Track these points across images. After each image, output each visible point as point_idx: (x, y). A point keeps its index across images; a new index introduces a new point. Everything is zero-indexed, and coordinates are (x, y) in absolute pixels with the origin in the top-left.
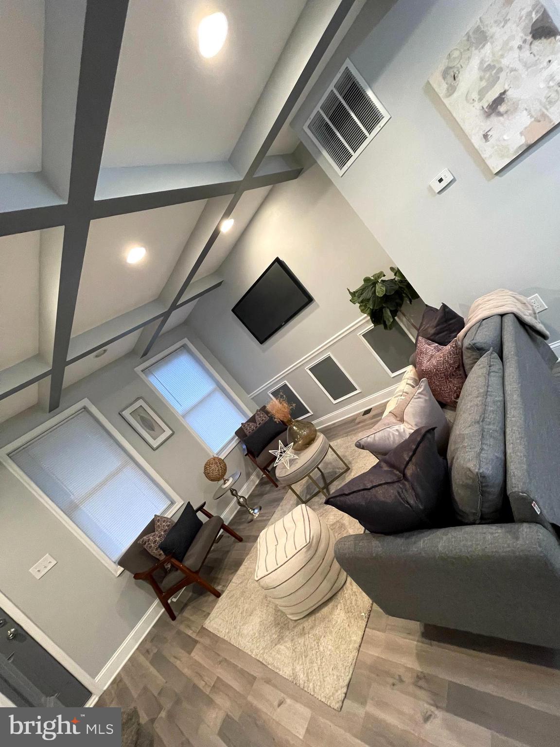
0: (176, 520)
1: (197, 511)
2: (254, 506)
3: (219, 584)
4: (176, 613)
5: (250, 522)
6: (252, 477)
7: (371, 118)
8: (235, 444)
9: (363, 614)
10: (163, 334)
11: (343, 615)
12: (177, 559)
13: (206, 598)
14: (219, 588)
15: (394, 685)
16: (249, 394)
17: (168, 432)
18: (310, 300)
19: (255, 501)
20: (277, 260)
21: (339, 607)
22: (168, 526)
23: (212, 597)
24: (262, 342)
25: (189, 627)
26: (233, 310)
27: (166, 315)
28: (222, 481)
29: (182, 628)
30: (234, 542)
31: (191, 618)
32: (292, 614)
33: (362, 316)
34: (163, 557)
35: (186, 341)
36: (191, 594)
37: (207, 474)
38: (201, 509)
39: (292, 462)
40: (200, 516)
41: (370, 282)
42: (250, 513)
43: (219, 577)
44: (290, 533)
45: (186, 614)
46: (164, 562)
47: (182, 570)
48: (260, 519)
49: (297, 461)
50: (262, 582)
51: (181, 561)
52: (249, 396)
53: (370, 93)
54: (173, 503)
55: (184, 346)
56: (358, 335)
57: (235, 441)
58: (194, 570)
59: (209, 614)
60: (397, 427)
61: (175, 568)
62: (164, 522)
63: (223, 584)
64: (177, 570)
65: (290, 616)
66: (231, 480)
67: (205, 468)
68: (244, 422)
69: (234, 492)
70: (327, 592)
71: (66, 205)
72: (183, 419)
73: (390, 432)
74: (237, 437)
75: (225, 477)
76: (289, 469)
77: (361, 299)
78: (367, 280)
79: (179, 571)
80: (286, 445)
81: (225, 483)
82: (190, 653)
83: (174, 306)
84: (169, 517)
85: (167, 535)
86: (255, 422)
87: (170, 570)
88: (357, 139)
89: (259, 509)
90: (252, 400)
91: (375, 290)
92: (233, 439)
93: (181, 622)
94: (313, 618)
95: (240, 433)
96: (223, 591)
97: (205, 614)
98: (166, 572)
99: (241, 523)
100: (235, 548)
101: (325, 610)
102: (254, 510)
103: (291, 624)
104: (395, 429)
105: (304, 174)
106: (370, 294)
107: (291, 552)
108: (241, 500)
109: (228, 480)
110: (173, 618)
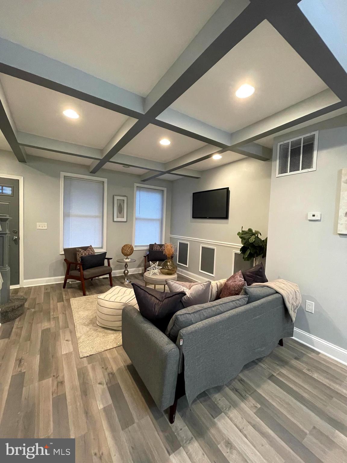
0: (96, 254)
1: (107, 259)
2: (129, 279)
3: (88, 292)
4: (66, 286)
5: (122, 283)
6: (140, 268)
7: (308, 164)
8: (146, 249)
9: (119, 344)
10: (157, 179)
11: (113, 337)
12: (83, 267)
13: (80, 292)
14: (87, 293)
15: (103, 368)
16: (171, 234)
17: (125, 220)
18: (226, 217)
19: (132, 278)
20: (228, 189)
21: (114, 335)
22: (91, 253)
23: (82, 294)
24: (194, 217)
25: (66, 295)
26: (194, 194)
27: (163, 173)
28: (126, 257)
29: (64, 293)
30: (109, 284)
31: (69, 293)
32: (98, 322)
33: (240, 244)
34: (79, 262)
35: (165, 189)
36: (77, 286)
37: (123, 249)
38: (109, 259)
39: (155, 274)
40: (106, 261)
41: (251, 232)
42: (125, 280)
43: (91, 290)
44: (125, 295)
45: (69, 290)
46: (79, 264)
47: (81, 273)
48: (126, 285)
49: (157, 275)
50: (99, 300)
51: (84, 270)
52: (170, 235)
53: (315, 153)
54: (102, 248)
55: (163, 191)
56: (233, 251)
57: (147, 248)
58: (84, 277)
59: (75, 297)
60: (185, 288)
61: (79, 270)
62: (92, 250)
63: (90, 293)
64: (79, 271)
65: (97, 322)
66: (129, 260)
67: (124, 246)
68: (157, 244)
69: (126, 266)
70: (116, 326)
71: (143, 115)
72: (135, 219)
73: (181, 287)
74: (149, 247)
75: (128, 257)
76: (151, 275)
77: (242, 236)
78: (250, 230)
79: (80, 273)
80: (159, 265)
81: (126, 259)
82: (58, 302)
83: (169, 172)
84: (95, 251)
85: (89, 256)
86: (161, 248)
87: (77, 270)
88: (295, 167)
89: (129, 281)
90: (169, 238)
91: (251, 237)
92: (147, 246)
93: (65, 291)
94: (103, 330)
95: (151, 246)
96: (87, 295)
97: (75, 296)
98: (76, 269)
99: (119, 280)
100: (106, 286)
101: (109, 331)
102: (127, 280)
103: (95, 325)
104: (184, 288)
105: (267, 162)
106: (248, 237)
107: (118, 300)
108: (126, 272)
109: (128, 259)
110: (64, 287)
